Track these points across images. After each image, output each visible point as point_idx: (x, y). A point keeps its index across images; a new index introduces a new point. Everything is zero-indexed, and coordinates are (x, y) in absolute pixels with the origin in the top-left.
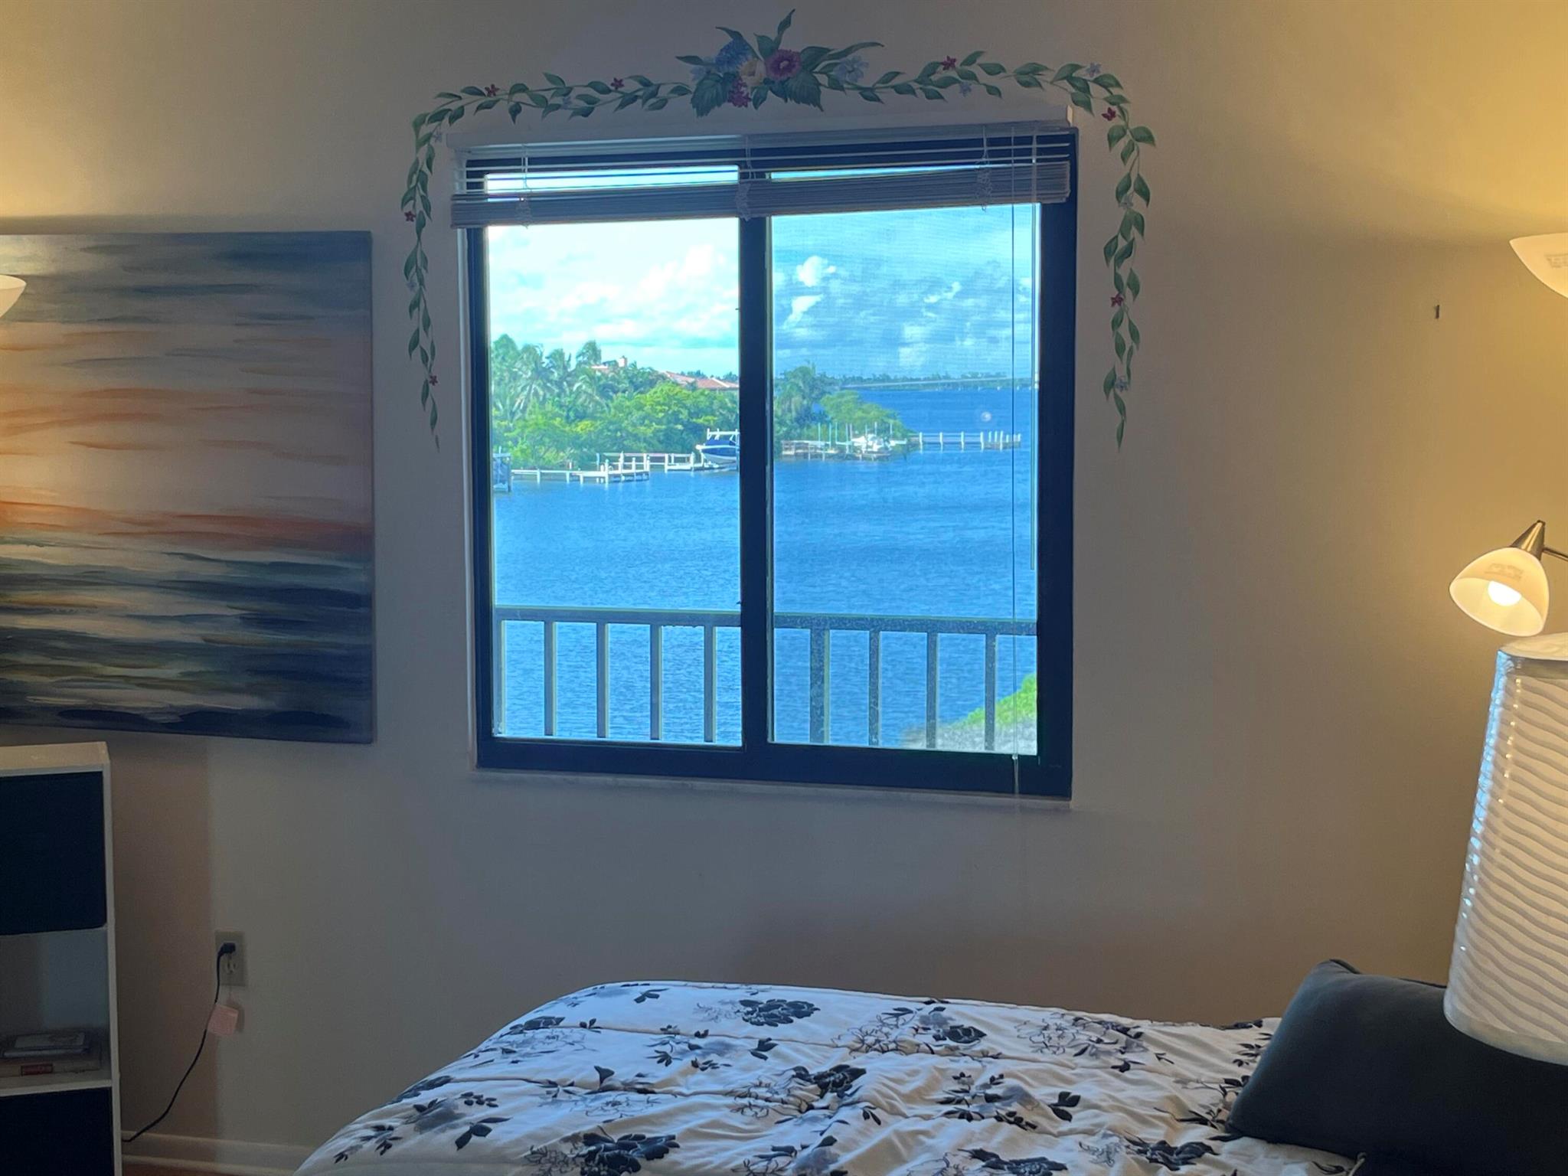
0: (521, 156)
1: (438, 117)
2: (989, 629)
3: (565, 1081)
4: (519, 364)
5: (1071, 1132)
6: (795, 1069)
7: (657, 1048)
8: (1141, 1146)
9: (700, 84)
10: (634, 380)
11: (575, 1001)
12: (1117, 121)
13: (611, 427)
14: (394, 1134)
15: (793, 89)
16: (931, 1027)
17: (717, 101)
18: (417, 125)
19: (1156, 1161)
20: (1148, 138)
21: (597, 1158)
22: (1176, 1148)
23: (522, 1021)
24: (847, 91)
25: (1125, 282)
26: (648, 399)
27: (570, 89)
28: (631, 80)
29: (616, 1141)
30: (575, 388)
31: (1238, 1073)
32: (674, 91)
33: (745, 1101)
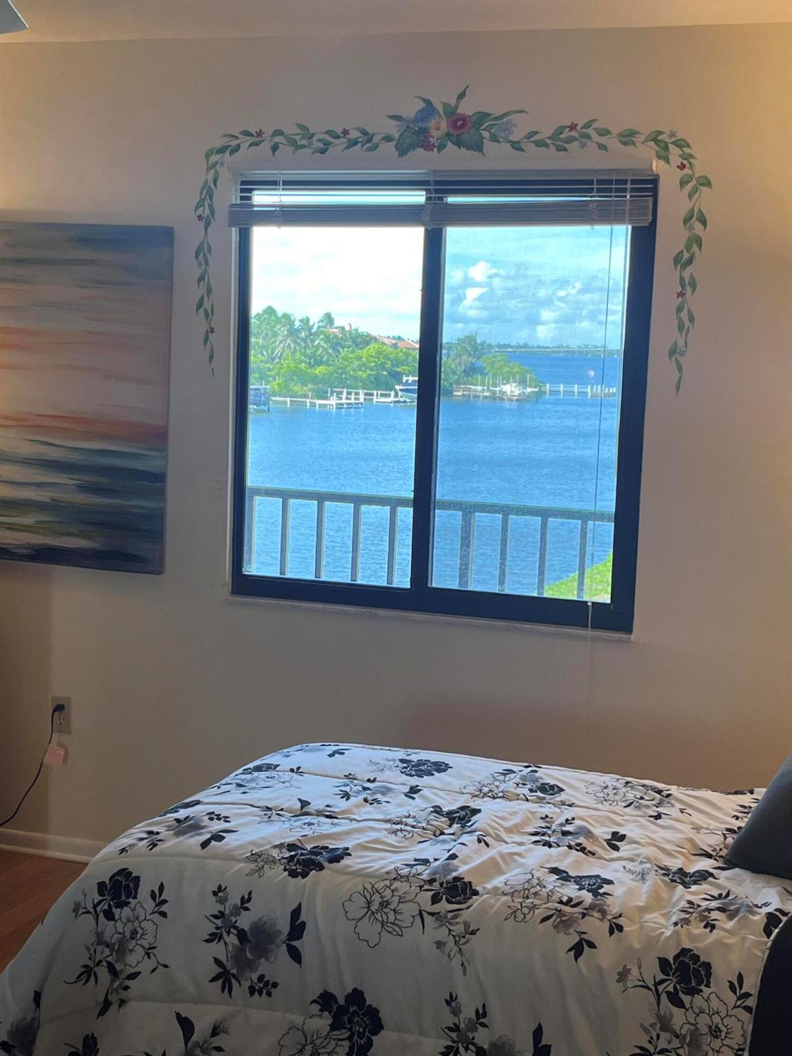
0: (276, 179)
1: (222, 150)
2: (584, 517)
3: (279, 807)
4: (278, 327)
5: (619, 859)
6: (433, 807)
7: (341, 788)
8: (666, 871)
9: (401, 135)
10: (356, 340)
11: (288, 754)
12: (687, 171)
13: (339, 371)
14: (159, 837)
15: (466, 140)
16: (528, 783)
17: (413, 147)
18: (208, 156)
19: (675, 881)
20: (707, 183)
21: (295, 860)
22: (690, 873)
23: (251, 765)
24: (502, 143)
25: (687, 282)
26: (365, 353)
27: (313, 135)
28: (355, 131)
29: (309, 849)
30: (316, 344)
31: (736, 824)
32: (383, 139)
33: (398, 827)
